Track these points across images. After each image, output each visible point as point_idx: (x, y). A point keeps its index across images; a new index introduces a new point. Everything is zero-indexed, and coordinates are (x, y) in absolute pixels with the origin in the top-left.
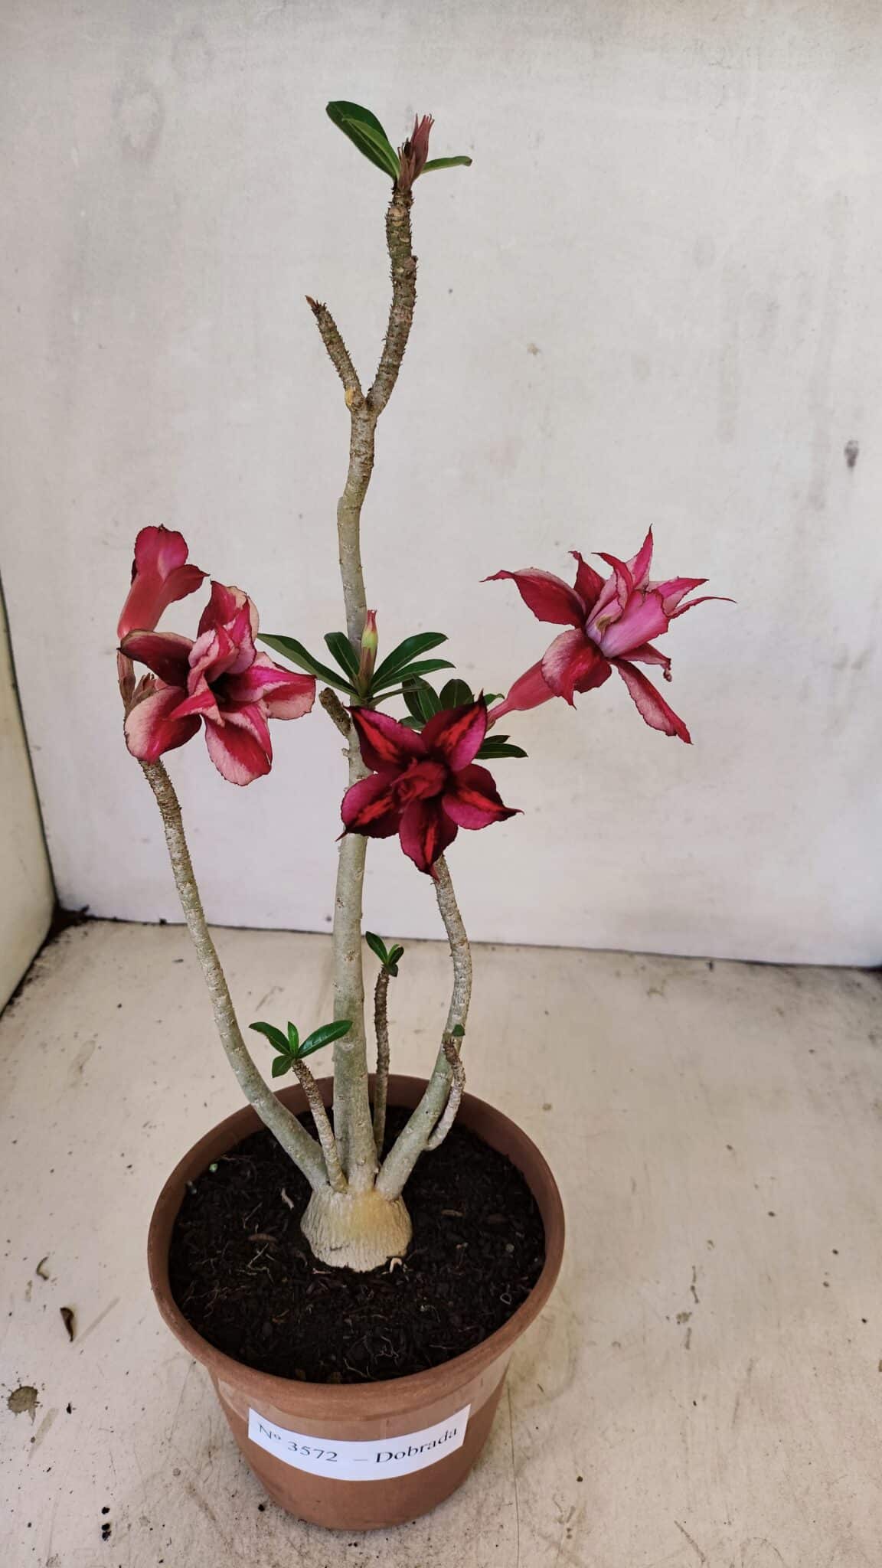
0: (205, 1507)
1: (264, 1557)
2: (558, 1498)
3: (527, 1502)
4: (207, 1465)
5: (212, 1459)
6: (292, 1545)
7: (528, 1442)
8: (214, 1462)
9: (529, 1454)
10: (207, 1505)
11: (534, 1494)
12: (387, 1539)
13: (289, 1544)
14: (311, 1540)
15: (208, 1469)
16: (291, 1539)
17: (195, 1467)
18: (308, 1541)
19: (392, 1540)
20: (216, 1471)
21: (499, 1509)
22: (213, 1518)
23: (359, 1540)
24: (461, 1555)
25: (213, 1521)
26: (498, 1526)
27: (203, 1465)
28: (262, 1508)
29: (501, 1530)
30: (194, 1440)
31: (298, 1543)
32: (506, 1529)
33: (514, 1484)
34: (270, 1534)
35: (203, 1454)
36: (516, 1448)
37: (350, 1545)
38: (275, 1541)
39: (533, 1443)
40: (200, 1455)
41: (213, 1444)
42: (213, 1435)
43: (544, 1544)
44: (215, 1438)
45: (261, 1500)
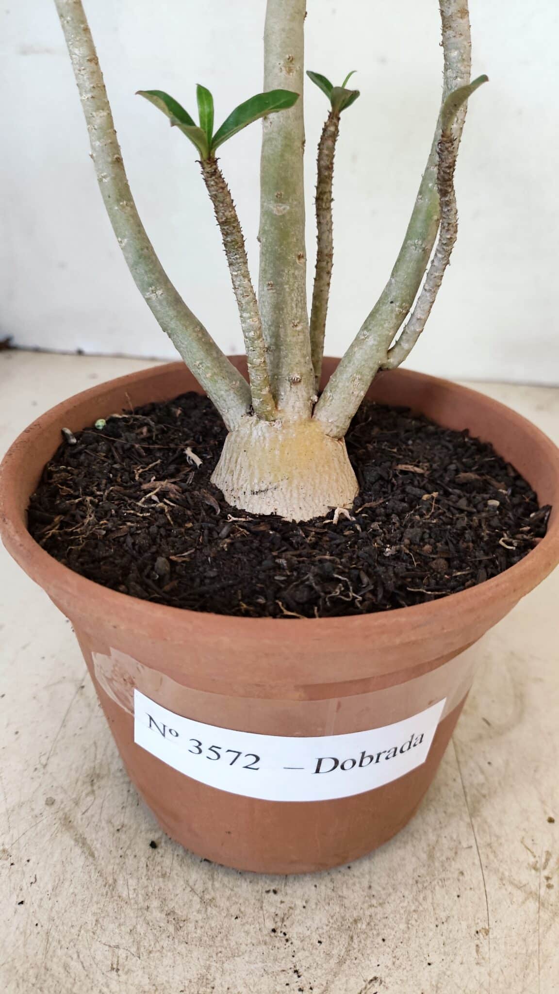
0: (81, 841)
1: (155, 903)
2: (528, 842)
3: (489, 845)
4: (87, 795)
5: (95, 787)
6: (192, 890)
7: (481, 778)
8: (96, 792)
9: (484, 791)
10: (85, 839)
11: (498, 837)
12: (316, 886)
13: (189, 889)
14: (217, 884)
15: (90, 798)
16: (191, 883)
17: (74, 796)
18: (213, 885)
19: (323, 887)
20: (99, 801)
21: (456, 853)
22: (92, 855)
23: (279, 887)
24: (413, 908)
25: (91, 859)
26: (457, 872)
27: (84, 794)
28: (153, 845)
29: (461, 878)
30: (74, 766)
31: (199, 888)
32: (467, 877)
33: (472, 826)
34: (164, 876)
35: (84, 783)
36: (467, 784)
37: (268, 892)
38: (170, 886)
39: (486, 779)
40: (79, 783)
41: (98, 772)
42: (98, 761)
43: (519, 896)
44: (101, 765)
45: (154, 836)
